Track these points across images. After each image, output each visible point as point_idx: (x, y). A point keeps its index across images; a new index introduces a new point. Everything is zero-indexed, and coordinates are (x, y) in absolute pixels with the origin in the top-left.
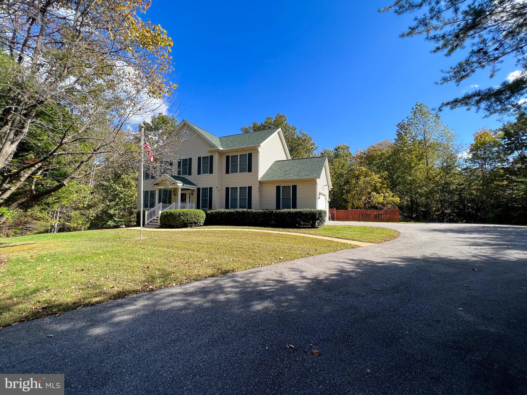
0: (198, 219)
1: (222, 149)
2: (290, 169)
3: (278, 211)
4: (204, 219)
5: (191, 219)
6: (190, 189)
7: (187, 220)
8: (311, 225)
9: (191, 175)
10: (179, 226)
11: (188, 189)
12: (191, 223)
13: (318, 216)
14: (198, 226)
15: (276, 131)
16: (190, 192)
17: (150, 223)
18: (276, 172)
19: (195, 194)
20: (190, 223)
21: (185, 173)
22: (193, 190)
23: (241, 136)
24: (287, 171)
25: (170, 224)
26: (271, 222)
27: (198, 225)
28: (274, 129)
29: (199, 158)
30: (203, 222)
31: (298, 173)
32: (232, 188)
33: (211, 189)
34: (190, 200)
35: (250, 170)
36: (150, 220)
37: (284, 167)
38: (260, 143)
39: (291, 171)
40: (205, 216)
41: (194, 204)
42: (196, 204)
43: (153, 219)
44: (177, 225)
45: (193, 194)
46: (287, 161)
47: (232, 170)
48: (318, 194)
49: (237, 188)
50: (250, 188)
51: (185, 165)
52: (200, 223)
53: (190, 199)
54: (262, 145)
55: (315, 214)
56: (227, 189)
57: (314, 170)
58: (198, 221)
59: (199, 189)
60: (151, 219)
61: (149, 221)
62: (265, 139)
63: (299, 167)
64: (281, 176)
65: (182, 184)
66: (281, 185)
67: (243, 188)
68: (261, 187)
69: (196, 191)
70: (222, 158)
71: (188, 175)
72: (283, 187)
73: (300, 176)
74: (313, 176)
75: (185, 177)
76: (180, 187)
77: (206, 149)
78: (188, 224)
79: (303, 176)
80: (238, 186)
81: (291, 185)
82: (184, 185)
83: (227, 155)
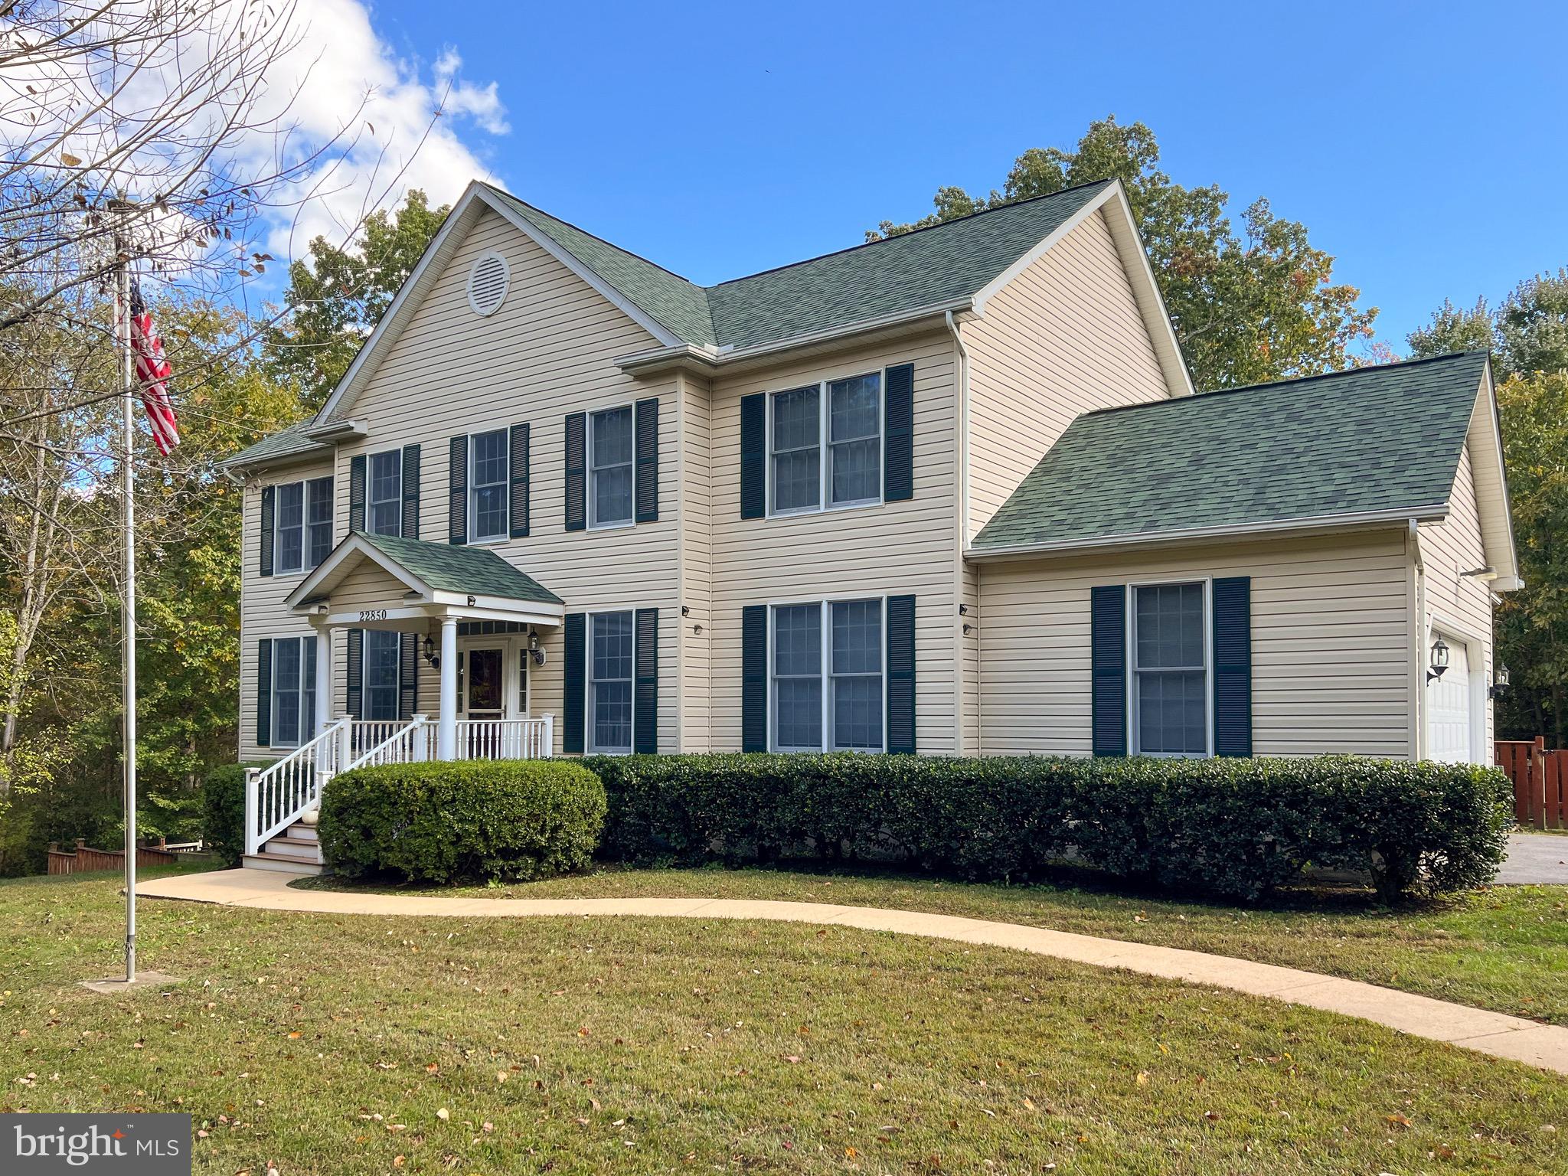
0: (555, 829)
1: (715, 349)
2: (1198, 462)
3: (1110, 769)
4: (600, 825)
5: (506, 829)
6: (524, 625)
7: (483, 833)
8: (1379, 880)
9: (525, 533)
10: (429, 874)
11: (514, 627)
12: (506, 853)
13: (1443, 816)
14: (558, 872)
15: (1082, 201)
16: (522, 640)
17: (276, 849)
18: (1087, 487)
19: (554, 653)
20: (498, 851)
21: (490, 525)
22: (540, 633)
23: (847, 263)
24: (1170, 476)
25: (376, 863)
26: (1062, 850)
27: (558, 864)
28: (1074, 195)
29: (570, 420)
30: (591, 842)
31: (1260, 491)
32: (780, 611)
33: (648, 621)
34: (523, 697)
35: (900, 487)
36: (276, 829)
37: (1149, 448)
38: (968, 287)
39: (1206, 479)
40: (602, 801)
41: (549, 721)
42: (560, 721)
43: (293, 817)
44: (419, 871)
45: (539, 660)
46: (1171, 410)
47: (780, 489)
48: (1429, 642)
49: (816, 607)
50: (903, 608)
51: (489, 469)
52: (566, 851)
53: (523, 686)
54: (980, 300)
55: (1420, 805)
56: (753, 617)
57: (1391, 462)
58: (552, 839)
59: (574, 623)
60: (284, 823)
61: (267, 835)
62: (1005, 262)
63: (1263, 446)
64: (1130, 516)
65: (466, 596)
66: (1131, 579)
67: (856, 605)
68: (982, 601)
69: (561, 638)
70: (717, 415)
71: (512, 537)
72: (1143, 592)
73: (1274, 512)
74: (1386, 502)
75: (491, 548)
76: (450, 611)
77: (611, 363)
78: (490, 856)
79: (1303, 508)
80: (824, 598)
81: (1205, 574)
82: (480, 601)
83: (753, 389)
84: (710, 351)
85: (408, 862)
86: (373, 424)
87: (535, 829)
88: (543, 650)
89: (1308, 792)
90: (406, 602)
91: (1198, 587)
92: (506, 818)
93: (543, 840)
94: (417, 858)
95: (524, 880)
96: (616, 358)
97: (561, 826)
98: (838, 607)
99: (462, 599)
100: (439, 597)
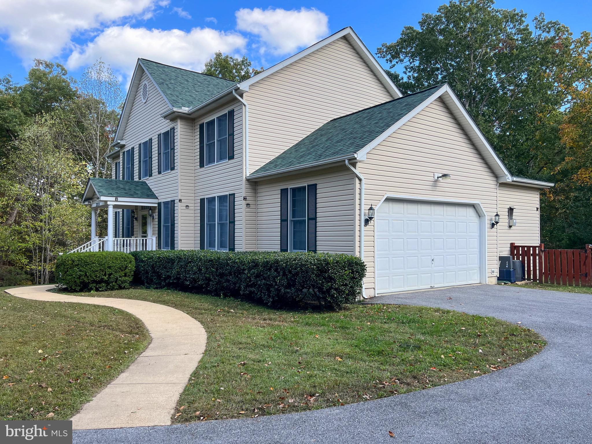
0: (110, 275)
21: (145, 173)
22: (152, 209)
29: (159, 136)
32: (208, 200)
33: (173, 204)
45: (153, 217)
47: (208, 157)
49: (215, 198)
54: (245, 85)
56: (202, 201)
59: (159, 204)
64: (291, 162)
65: (115, 198)
68: (258, 195)
69: (157, 211)
71: (149, 177)
75: (145, 180)
77: (160, 116)
79: (326, 157)
80: (216, 195)
82: (120, 199)
83: (201, 122)
84: (185, 110)
86: (127, 141)
87: (102, 274)
92: (92, 271)
93: (106, 278)
95: (102, 291)
96: (161, 115)
97: (112, 274)
98: (220, 198)
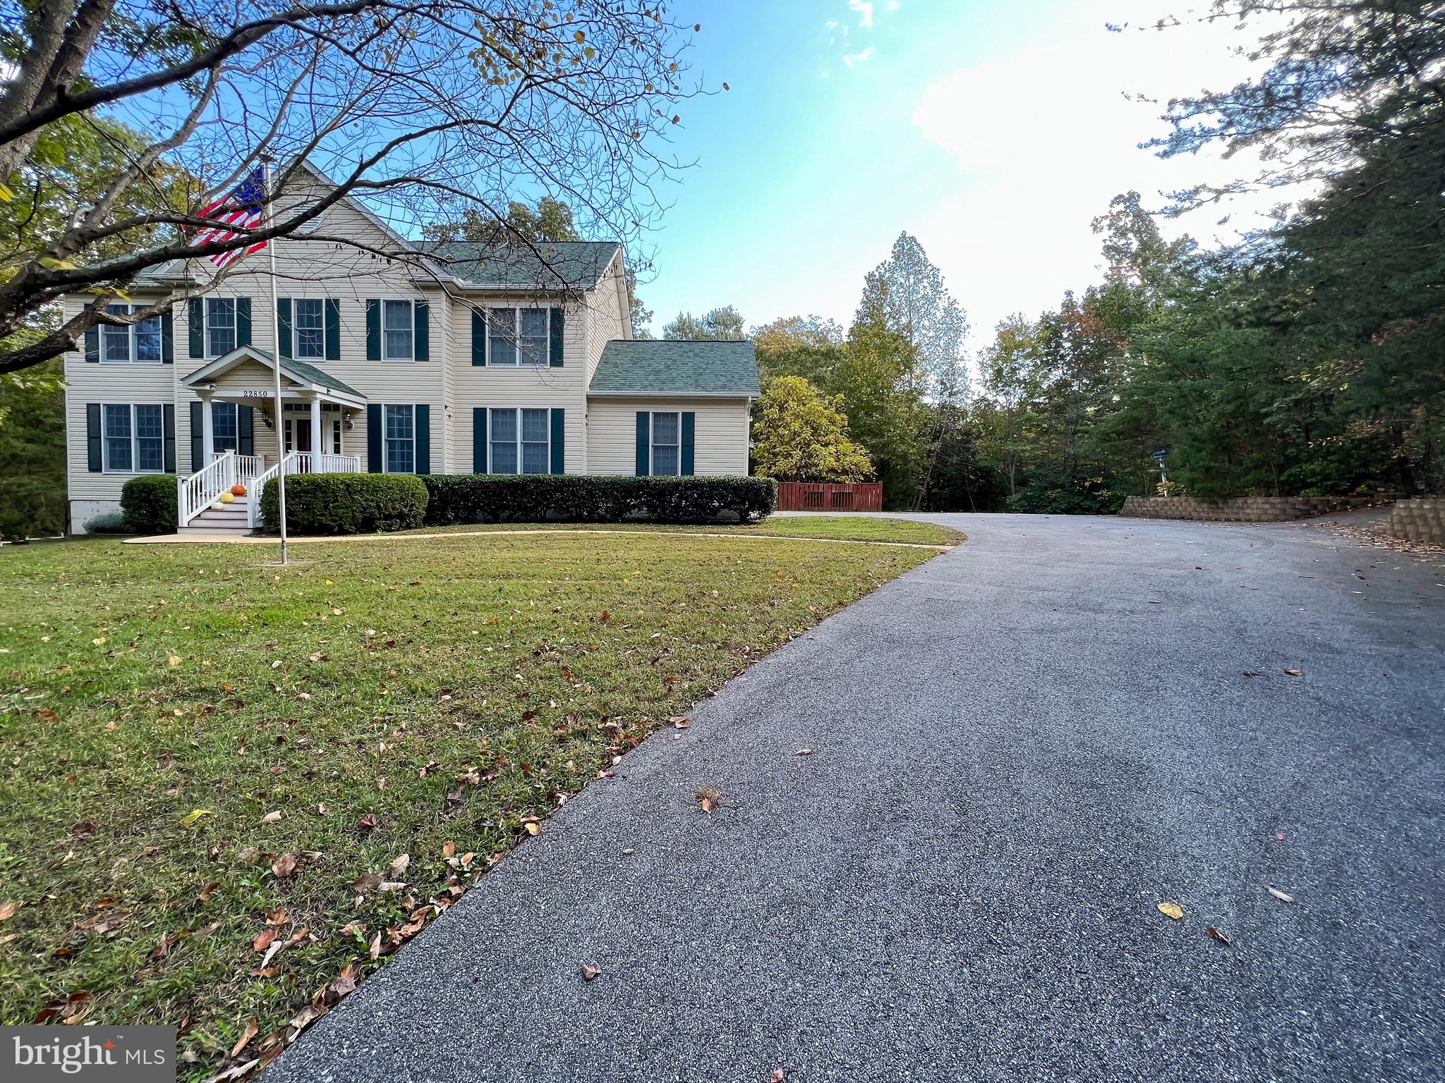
0: (412, 506)
1: (462, 282)
3: (644, 480)
5: (389, 505)
6: (344, 408)
9: (337, 358)
12: (388, 517)
18: (627, 371)
19: (360, 425)
22: (351, 413)
27: (410, 523)
29: (373, 306)
32: (494, 411)
33: (423, 411)
34: (336, 445)
35: (557, 360)
41: (359, 458)
42: (366, 459)
43: (205, 506)
45: (349, 427)
47: (493, 354)
49: (513, 411)
50: (558, 415)
51: (308, 320)
52: (414, 516)
53: (336, 439)
59: (374, 410)
60: (200, 509)
61: (192, 515)
64: (651, 385)
65: (327, 388)
66: (652, 410)
67: (535, 411)
68: (591, 414)
69: (366, 416)
70: (457, 313)
71: (328, 359)
72: (656, 414)
73: (704, 389)
74: (739, 389)
75: (311, 364)
76: (318, 395)
78: (379, 519)
79: (714, 389)
80: (519, 407)
81: (680, 410)
82: (332, 392)
83: (474, 304)
84: (460, 282)
85: (334, 521)
87: (402, 505)
88: (352, 422)
89: (729, 485)
90: (290, 388)
91: (676, 414)
94: (340, 519)
98: (525, 411)
99: (324, 390)
100: (315, 387)
